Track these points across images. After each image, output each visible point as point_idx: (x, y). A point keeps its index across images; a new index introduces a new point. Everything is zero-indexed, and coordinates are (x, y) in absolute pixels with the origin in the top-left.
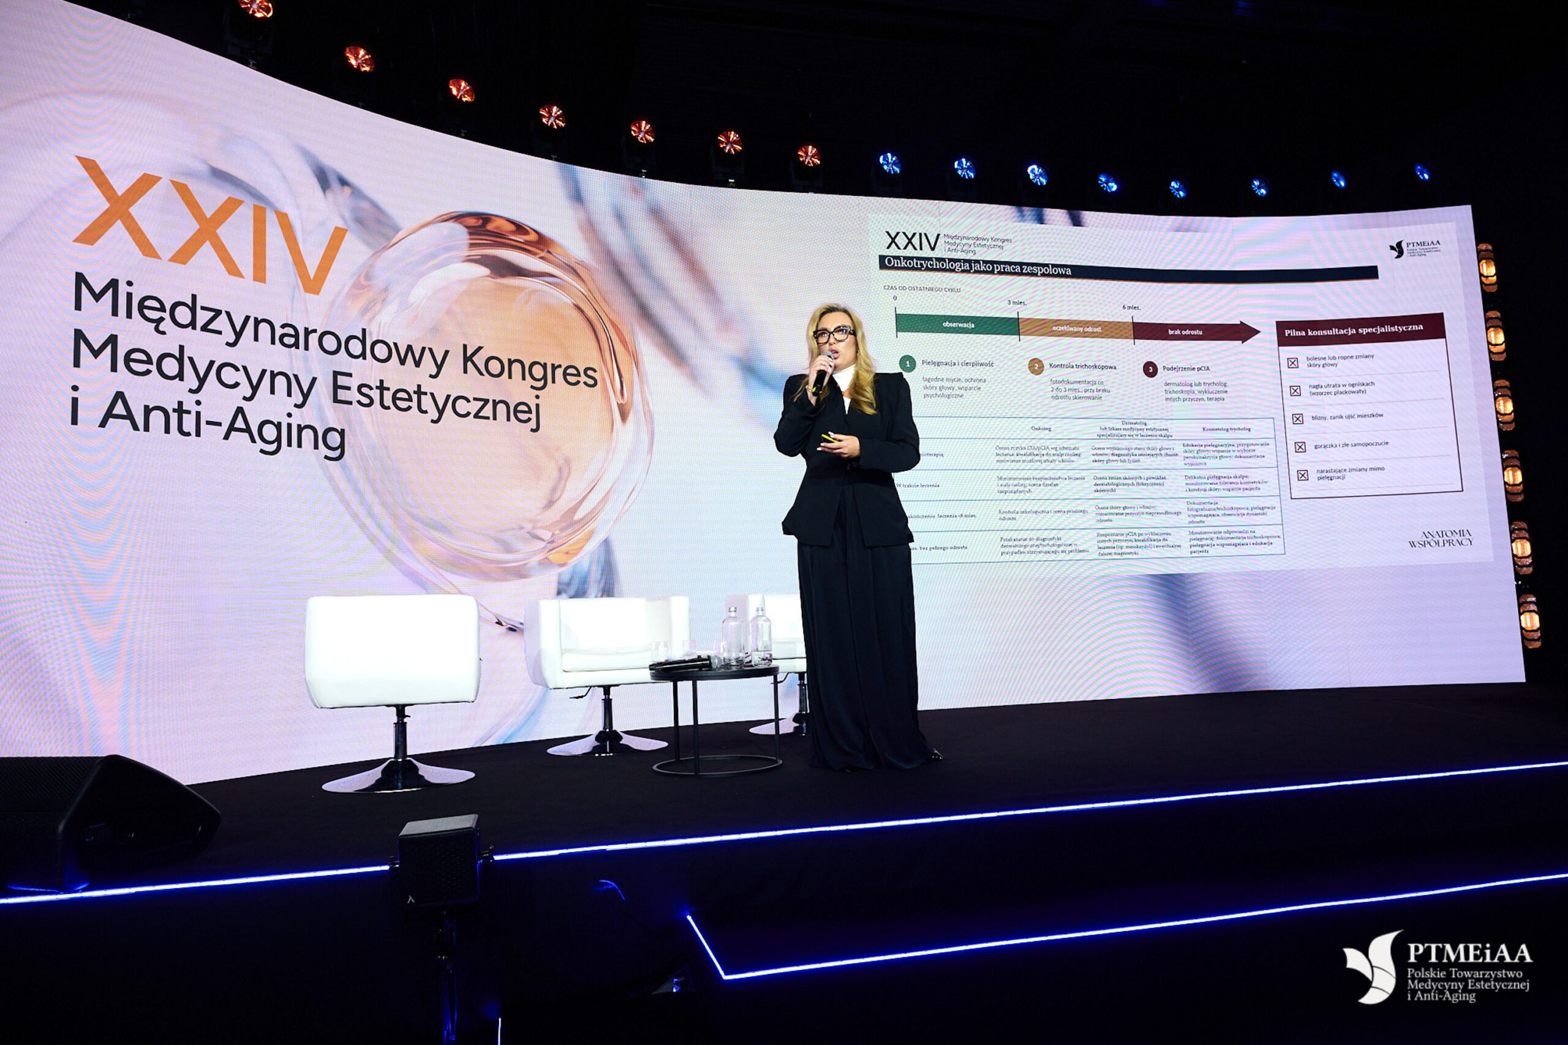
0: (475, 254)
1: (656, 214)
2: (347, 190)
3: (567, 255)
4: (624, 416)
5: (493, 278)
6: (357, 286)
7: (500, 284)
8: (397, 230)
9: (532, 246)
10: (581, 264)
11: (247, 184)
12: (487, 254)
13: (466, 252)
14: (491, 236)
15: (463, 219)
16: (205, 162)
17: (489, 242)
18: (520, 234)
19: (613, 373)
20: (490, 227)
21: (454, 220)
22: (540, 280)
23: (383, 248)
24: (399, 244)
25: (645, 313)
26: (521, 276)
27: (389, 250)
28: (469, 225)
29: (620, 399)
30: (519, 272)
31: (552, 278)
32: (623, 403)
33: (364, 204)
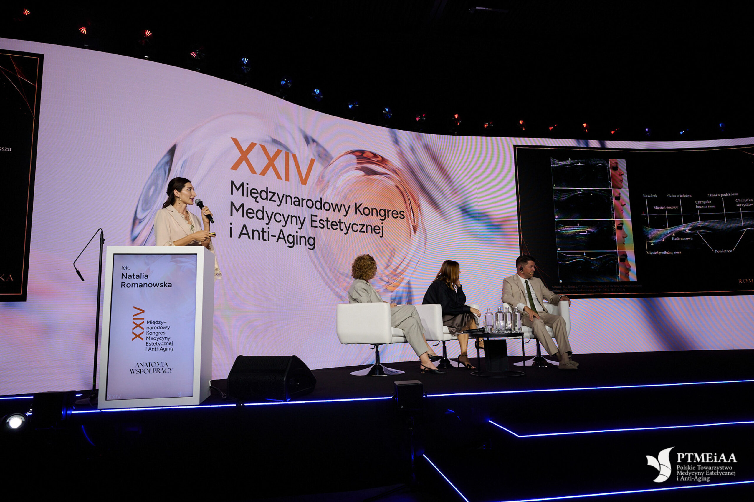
0: (359, 166)
1: (427, 147)
2: (315, 144)
3: (392, 165)
4: (415, 231)
5: (366, 176)
6: (318, 181)
7: (368, 178)
8: (332, 159)
9: (380, 162)
10: (397, 169)
11: (283, 144)
12: (363, 166)
13: (356, 166)
14: (365, 159)
15: (354, 153)
16: (270, 137)
17: (364, 161)
18: (376, 158)
19: (411, 213)
20: (364, 155)
21: (351, 153)
22: (383, 176)
23: (327, 166)
24: (333, 164)
25: (423, 189)
26: (376, 174)
27: (330, 166)
28: (357, 155)
29: (414, 224)
30: (375, 173)
31: (387, 175)
32: (415, 225)
33: (321, 149)
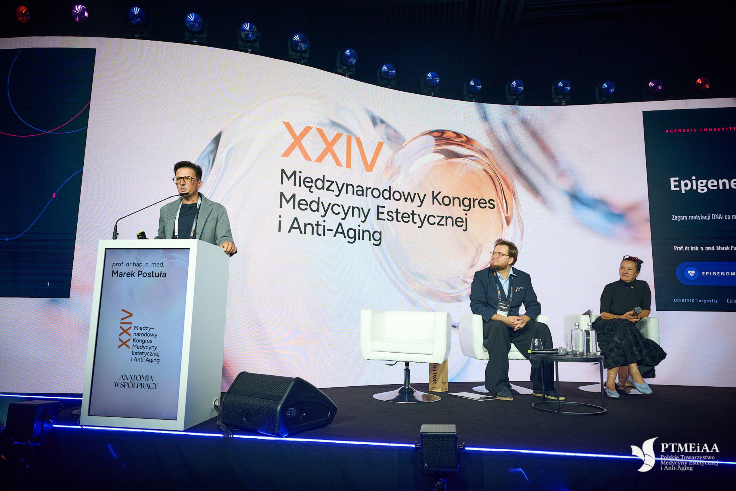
0: (438, 149)
1: (524, 122)
2: (384, 125)
3: (480, 146)
4: (508, 223)
5: (446, 159)
6: (387, 167)
7: (449, 162)
8: (404, 141)
9: (464, 143)
10: (487, 150)
11: (344, 126)
12: (443, 148)
13: (434, 148)
14: (445, 140)
15: (432, 134)
16: (329, 119)
17: (444, 143)
18: (459, 138)
19: (503, 202)
20: (445, 136)
21: (428, 134)
22: (468, 159)
23: (398, 149)
24: (405, 147)
25: (519, 172)
26: (459, 157)
27: (402, 149)
28: (435, 136)
29: (506, 214)
30: (457, 155)
31: (474, 158)
32: (508, 216)
33: (391, 131)
